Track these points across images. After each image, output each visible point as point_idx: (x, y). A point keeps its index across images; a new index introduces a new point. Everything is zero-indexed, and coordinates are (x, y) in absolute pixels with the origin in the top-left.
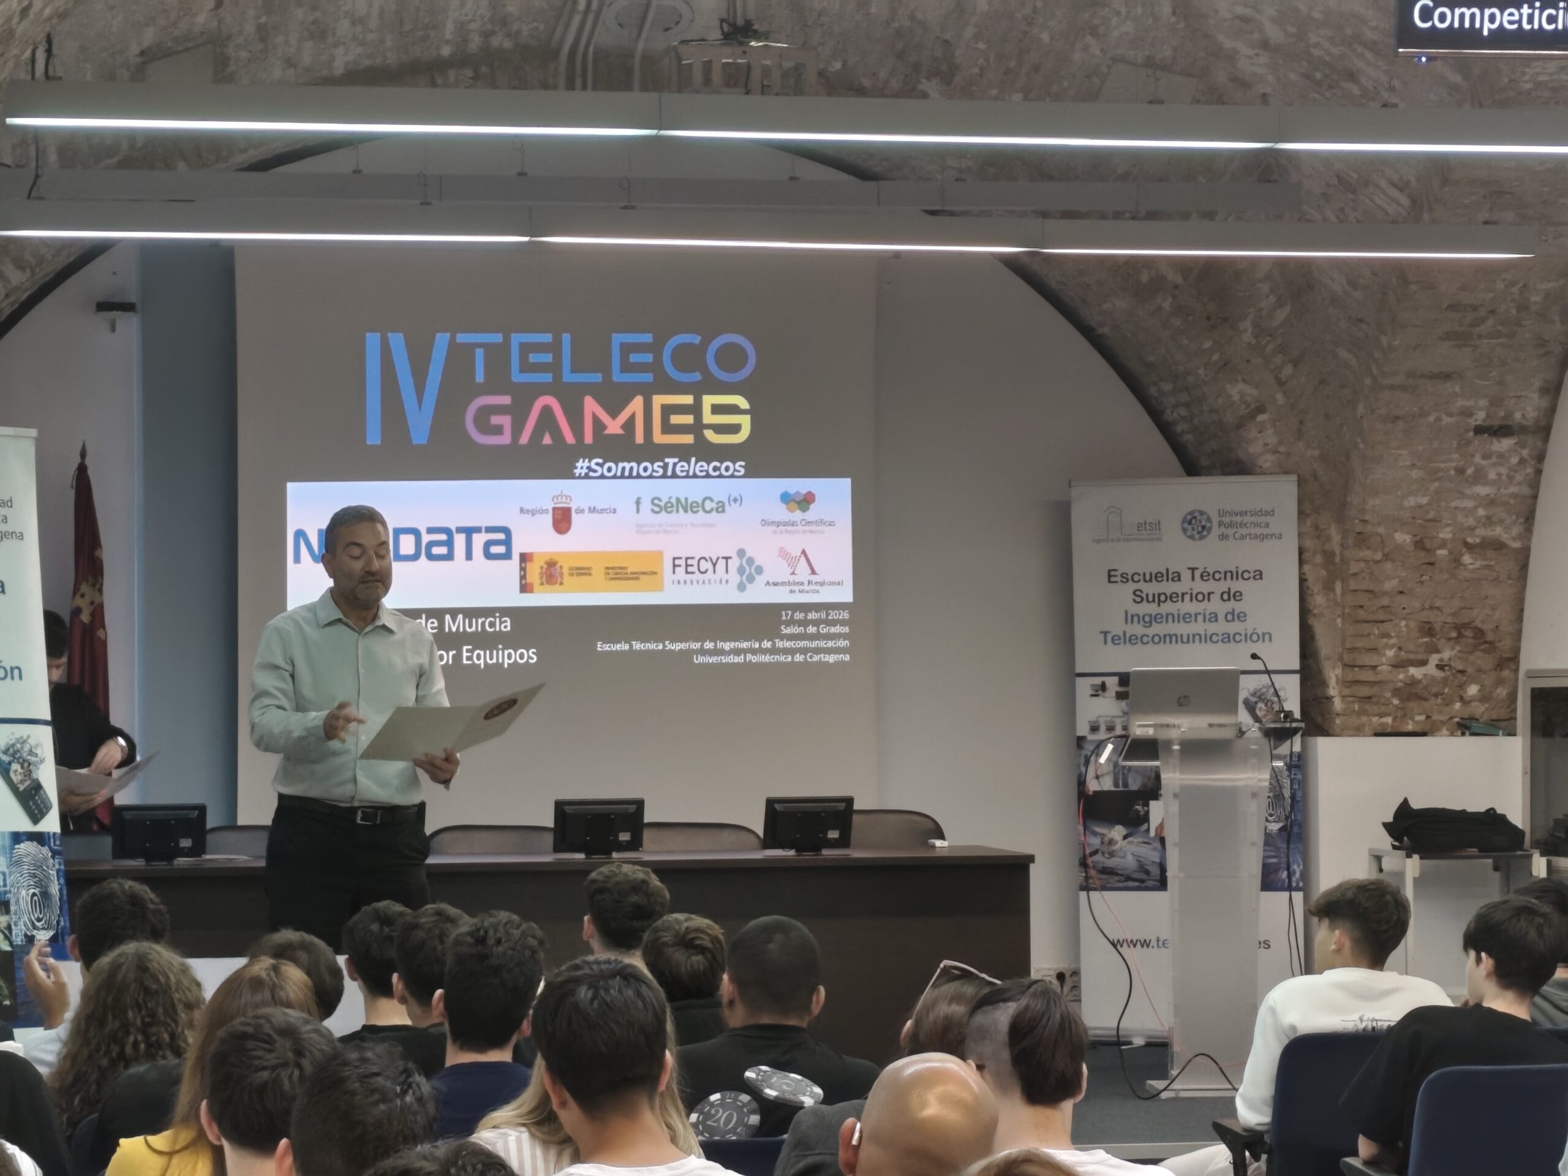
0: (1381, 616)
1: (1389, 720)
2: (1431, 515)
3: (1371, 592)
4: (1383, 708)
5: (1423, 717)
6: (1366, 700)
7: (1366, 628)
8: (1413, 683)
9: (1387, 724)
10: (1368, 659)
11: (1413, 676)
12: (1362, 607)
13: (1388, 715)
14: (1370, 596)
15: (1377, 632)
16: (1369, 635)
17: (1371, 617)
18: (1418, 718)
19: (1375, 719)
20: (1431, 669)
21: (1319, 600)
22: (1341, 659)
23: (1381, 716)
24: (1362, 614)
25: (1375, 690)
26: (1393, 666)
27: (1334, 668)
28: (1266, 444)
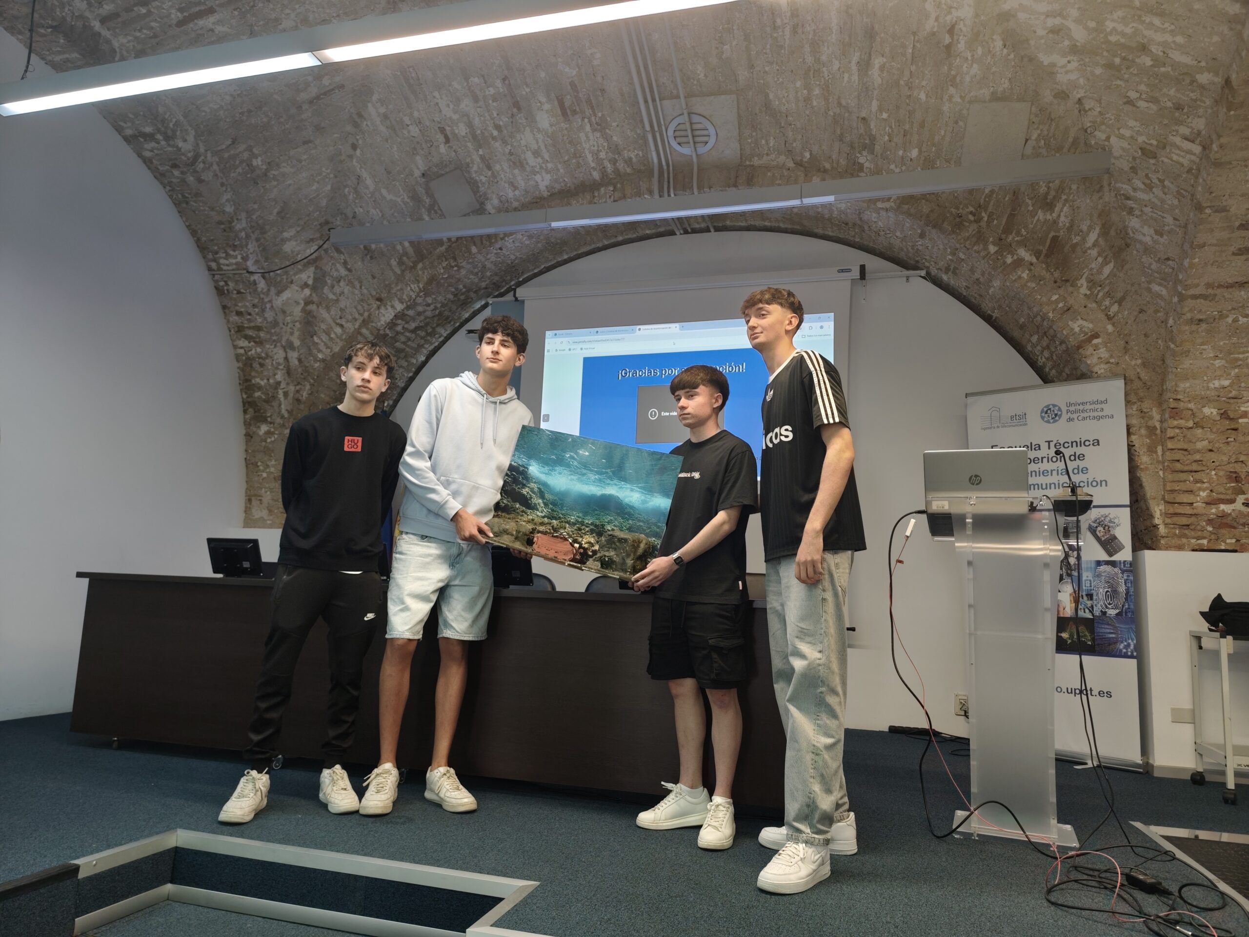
0: (1195, 467)
1: (1205, 542)
2: (1234, 393)
3: (1186, 450)
4: (1200, 533)
5: (1234, 541)
6: (1185, 527)
7: (1183, 476)
8: (1224, 515)
9: (1203, 544)
10: (1186, 498)
11: (1223, 511)
12: (1178, 461)
13: (1204, 538)
14: (1186, 453)
15: (1192, 479)
16: (1185, 481)
17: (1186, 468)
18: (1228, 541)
19: (1193, 541)
20: (1238, 505)
21: (1144, 459)
22: (1163, 499)
23: (1198, 538)
24: (1178, 466)
25: (1192, 520)
26: (1207, 503)
27: (1158, 505)
28: (1100, 358)
